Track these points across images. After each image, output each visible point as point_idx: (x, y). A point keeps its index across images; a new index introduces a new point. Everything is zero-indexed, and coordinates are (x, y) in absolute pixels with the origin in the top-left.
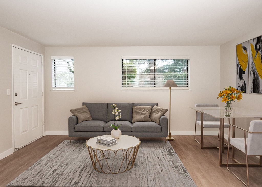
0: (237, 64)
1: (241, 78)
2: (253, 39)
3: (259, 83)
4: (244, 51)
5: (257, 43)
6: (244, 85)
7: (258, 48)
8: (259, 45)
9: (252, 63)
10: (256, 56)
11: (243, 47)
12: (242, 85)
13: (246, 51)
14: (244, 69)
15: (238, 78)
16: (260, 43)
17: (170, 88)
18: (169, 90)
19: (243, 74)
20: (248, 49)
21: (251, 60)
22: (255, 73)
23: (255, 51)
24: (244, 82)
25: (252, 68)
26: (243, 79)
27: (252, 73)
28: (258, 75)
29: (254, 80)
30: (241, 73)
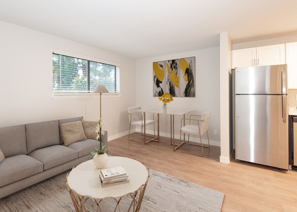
0: (154, 76)
1: (158, 86)
2: (169, 61)
3: (174, 90)
4: (161, 68)
5: (172, 64)
6: (161, 91)
7: (173, 67)
8: (174, 66)
9: (168, 76)
10: (171, 72)
11: (160, 65)
12: (160, 91)
13: (163, 67)
14: (161, 80)
15: (156, 86)
16: (175, 64)
17: (101, 94)
18: (100, 96)
19: (160, 83)
20: (164, 67)
21: (167, 74)
22: (171, 83)
23: (171, 69)
24: (162, 89)
25: (168, 80)
26: (160, 87)
27: (169, 83)
28: (174, 85)
29: (170, 88)
30: (158, 83)
